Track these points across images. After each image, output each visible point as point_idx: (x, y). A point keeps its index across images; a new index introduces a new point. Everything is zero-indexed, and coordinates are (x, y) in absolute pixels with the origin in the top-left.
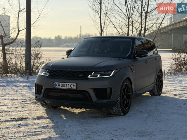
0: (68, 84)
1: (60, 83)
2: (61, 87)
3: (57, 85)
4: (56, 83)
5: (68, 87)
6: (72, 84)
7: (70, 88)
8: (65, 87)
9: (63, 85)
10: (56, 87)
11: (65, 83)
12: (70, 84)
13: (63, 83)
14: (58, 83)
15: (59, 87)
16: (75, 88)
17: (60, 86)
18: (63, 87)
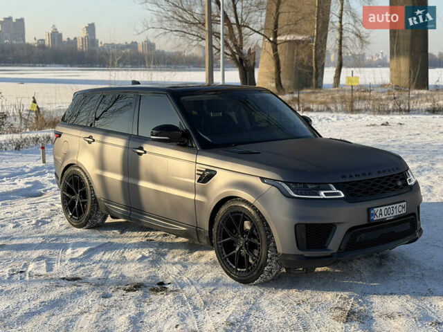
0: (394, 206)
1: (383, 208)
2: (384, 217)
3: (378, 214)
4: (376, 209)
5: (395, 214)
6: (401, 204)
7: (398, 213)
8: (391, 215)
9: (387, 211)
10: (376, 218)
11: (390, 206)
12: (398, 205)
13: (387, 207)
14: (379, 209)
15: (381, 217)
16: (404, 212)
17: (383, 214)
18: (388, 216)
